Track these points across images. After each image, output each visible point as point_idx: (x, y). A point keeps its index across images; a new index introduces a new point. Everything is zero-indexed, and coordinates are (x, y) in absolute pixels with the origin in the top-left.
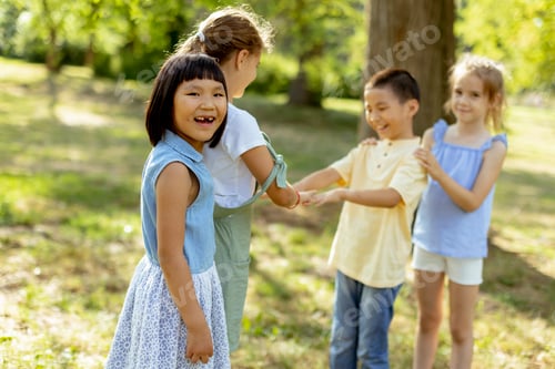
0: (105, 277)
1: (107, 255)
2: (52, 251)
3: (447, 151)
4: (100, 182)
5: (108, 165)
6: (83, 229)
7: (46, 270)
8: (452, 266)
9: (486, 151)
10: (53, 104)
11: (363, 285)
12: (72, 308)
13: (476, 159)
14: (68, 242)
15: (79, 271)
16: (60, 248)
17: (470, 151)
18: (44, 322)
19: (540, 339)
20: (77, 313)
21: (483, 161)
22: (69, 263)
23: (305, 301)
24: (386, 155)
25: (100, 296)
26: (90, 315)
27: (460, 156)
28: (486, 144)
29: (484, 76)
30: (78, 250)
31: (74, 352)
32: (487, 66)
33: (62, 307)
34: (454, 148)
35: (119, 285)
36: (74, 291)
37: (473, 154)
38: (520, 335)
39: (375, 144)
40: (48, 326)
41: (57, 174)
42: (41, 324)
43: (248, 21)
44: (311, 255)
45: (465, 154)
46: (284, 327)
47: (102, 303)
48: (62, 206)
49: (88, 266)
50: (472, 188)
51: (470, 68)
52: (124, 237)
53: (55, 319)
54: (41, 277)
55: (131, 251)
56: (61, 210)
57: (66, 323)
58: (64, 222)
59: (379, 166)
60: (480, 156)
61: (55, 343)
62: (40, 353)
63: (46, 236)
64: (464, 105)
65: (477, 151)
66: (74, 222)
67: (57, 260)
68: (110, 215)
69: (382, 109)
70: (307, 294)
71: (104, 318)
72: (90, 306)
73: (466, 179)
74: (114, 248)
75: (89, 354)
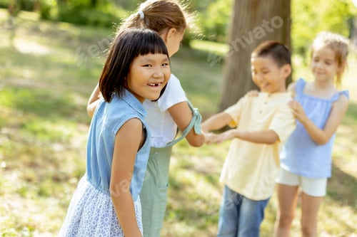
0: (51, 170)
1: (52, 152)
2: (14, 148)
3: (306, 101)
4: (46, 97)
5: (50, 82)
6: (35, 133)
7: (10, 163)
8: (305, 181)
9: (334, 102)
10: (12, 37)
11: (243, 196)
12: (29, 195)
13: (327, 107)
14: (25, 142)
15: (33, 165)
16: (19, 147)
17: (323, 101)
18: (9, 205)
19: (350, 223)
20: (32, 198)
21: (332, 109)
22: (26, 158)
23: (190, 191)
24: (266, 103)
25: (47, 185)
26: (42, 200)
27: (315, 105)
28: (334, 96)
29: (336, 49)
30: (32, 149)
31: (31, 230)
32: (338, 41)
33: (21, 193)
34: (311, 99)
35: (61, 177)
36: (29, 180)
37: (325, 104)
38: (336, 219)
39: (257, 95)
40: (11, 208)
41: (16, 89)
42: (6, 207)
43: (177, 6)
44: (191, 155)
45: (319, 104)
46: (177, 212)
47: (49, 191)
48: (20, 114)
49: (39, 161)
50: (323, 128)
51: (326, 42)
52: (64, 138)
53: (17, 202)
54: (7, 169)
55: (69, 149)
56: (20, 117)
57: (25, 207)
58: (22, 126)
59: (261, 112)
60: (330, 105)
61: (17, 223)
62: (6, 231)
63: (9, 137)
64: (320, 69)
65: (327, 102)
66: (29, 127)
67: (17, 156)
68: (53, 122)
69: (265, 73)
70: (191, 185)
71: (51, 203)
72: (41, 193)
73: (319, 121)
74: (57, 147)
75: (41, 232)
